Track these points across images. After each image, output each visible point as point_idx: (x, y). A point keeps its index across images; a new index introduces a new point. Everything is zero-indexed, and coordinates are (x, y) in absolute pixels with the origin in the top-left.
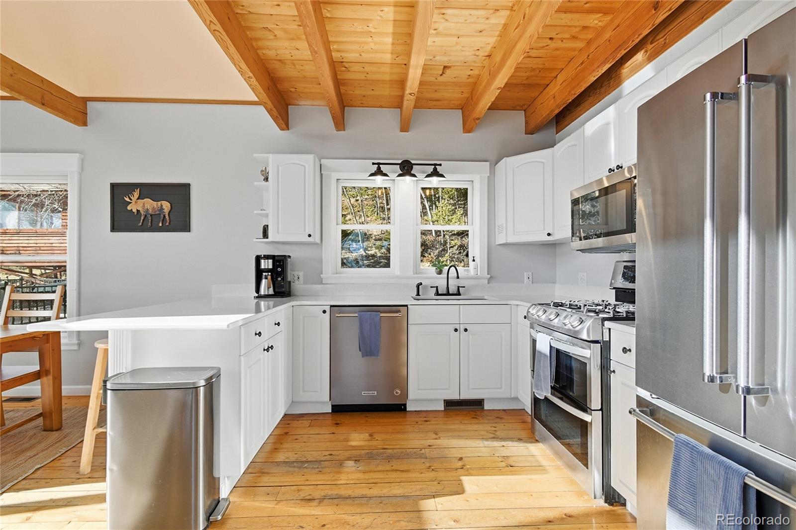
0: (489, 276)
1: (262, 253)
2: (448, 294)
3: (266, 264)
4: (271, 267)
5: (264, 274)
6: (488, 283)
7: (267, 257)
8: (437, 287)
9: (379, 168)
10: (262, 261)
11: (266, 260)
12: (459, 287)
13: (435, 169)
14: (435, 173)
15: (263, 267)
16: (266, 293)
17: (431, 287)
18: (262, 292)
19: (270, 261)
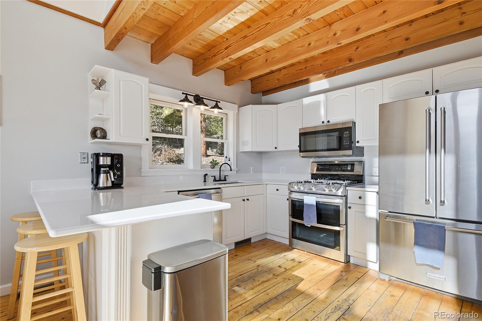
0: (237, 169)
1: (101, 152)
2: (220, 180)
3: (104, 161)
4: (109, 163)
5: (102, 169)
6: (237, 173)
7: (105, 155)
8: (215, 176)
9: (186, 97)
10: (101, 158)
11: (105, 158)
12: (225, 176)
13: (217, 104)
14: (216, 106)
15: (101, 163)
16: (105, 186)
17: (212, 176)
18: (101, 185)
19: (109, 159)
